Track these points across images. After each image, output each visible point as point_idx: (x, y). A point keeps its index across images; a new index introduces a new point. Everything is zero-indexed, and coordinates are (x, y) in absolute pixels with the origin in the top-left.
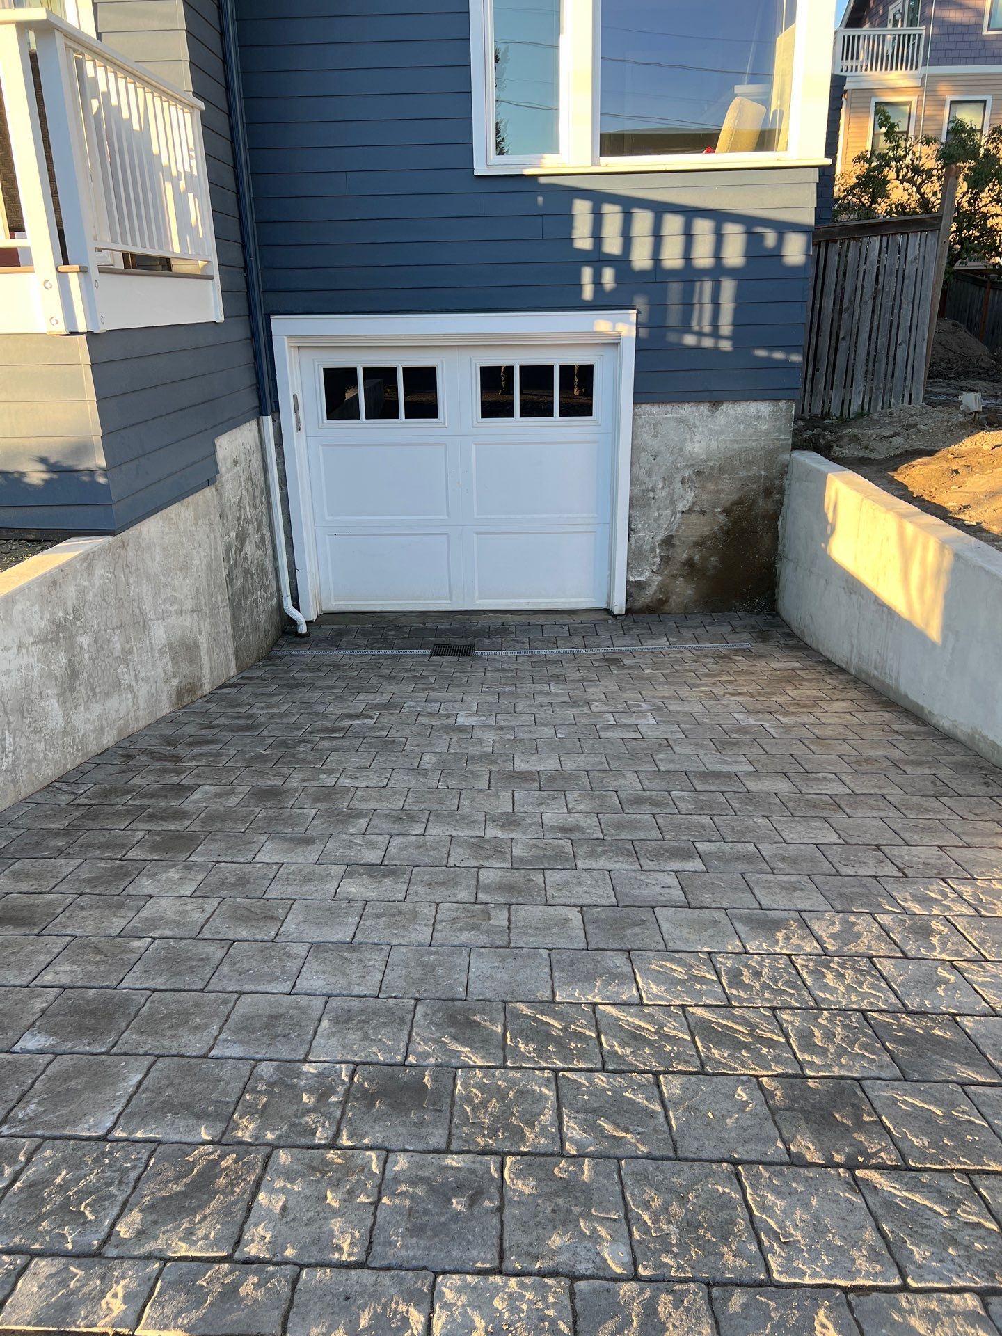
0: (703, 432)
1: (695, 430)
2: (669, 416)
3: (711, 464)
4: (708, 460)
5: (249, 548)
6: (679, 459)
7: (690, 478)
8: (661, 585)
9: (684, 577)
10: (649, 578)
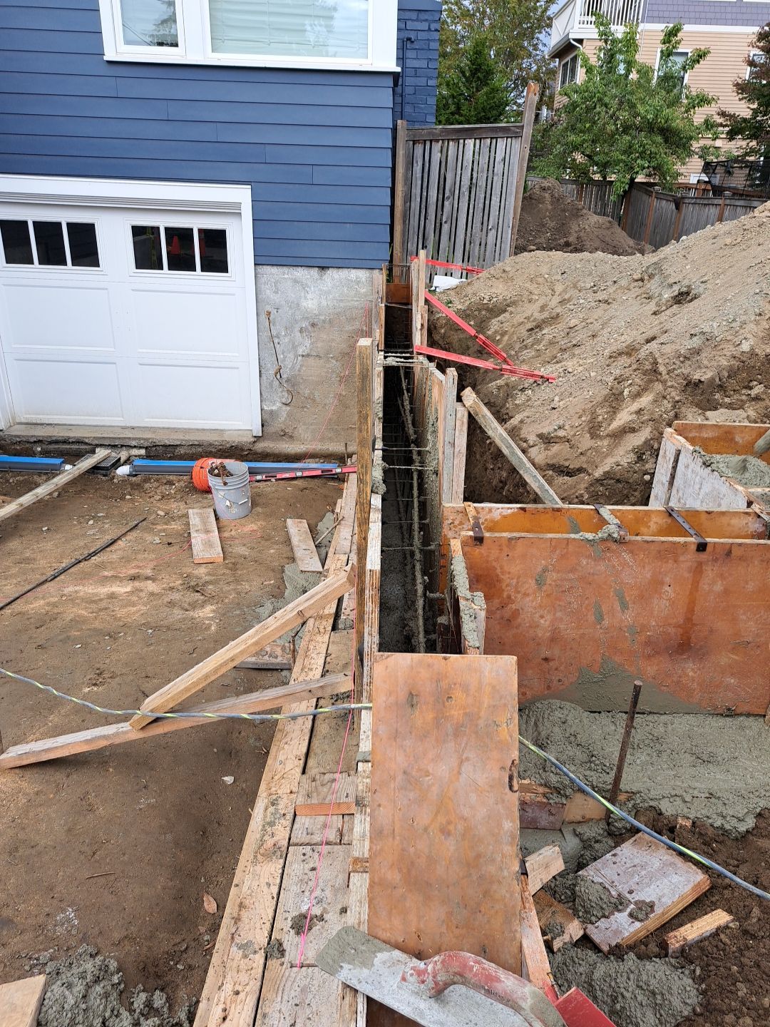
0: (315, 291)
1: (308, 289)
2: (286, 276)
3: (322, 318)
4: (320, 315)
6: (298, 313)
7: (306, 329)
8: (289, 415)
9: (308, 409)
10: (280, 408)
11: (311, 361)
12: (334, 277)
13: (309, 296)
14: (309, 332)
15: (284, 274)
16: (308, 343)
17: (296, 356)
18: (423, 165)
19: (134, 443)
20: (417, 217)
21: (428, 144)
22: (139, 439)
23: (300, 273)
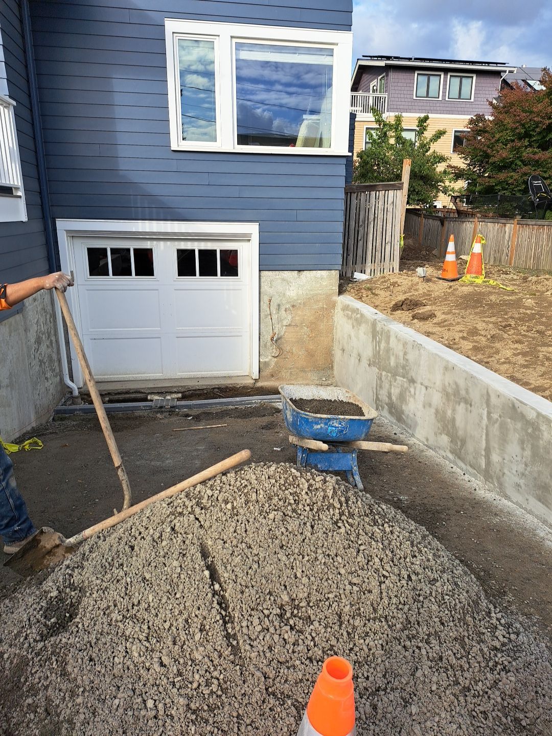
0: (295, 285)
1: (291, 284)
2: (277, 277)
4: (298, 299)
5: (43, 348)
6: (284, 299)
7: (289, 308)
8: (276, 363)
9: (288, 359)
10: (271, 359)
11: (291, 329)
12: (308, 276)
13: (292, 289)
14: (291, 310)
15: (276, 275)
16: (290, 317)
22: (182, 386)
23: (286, 274)
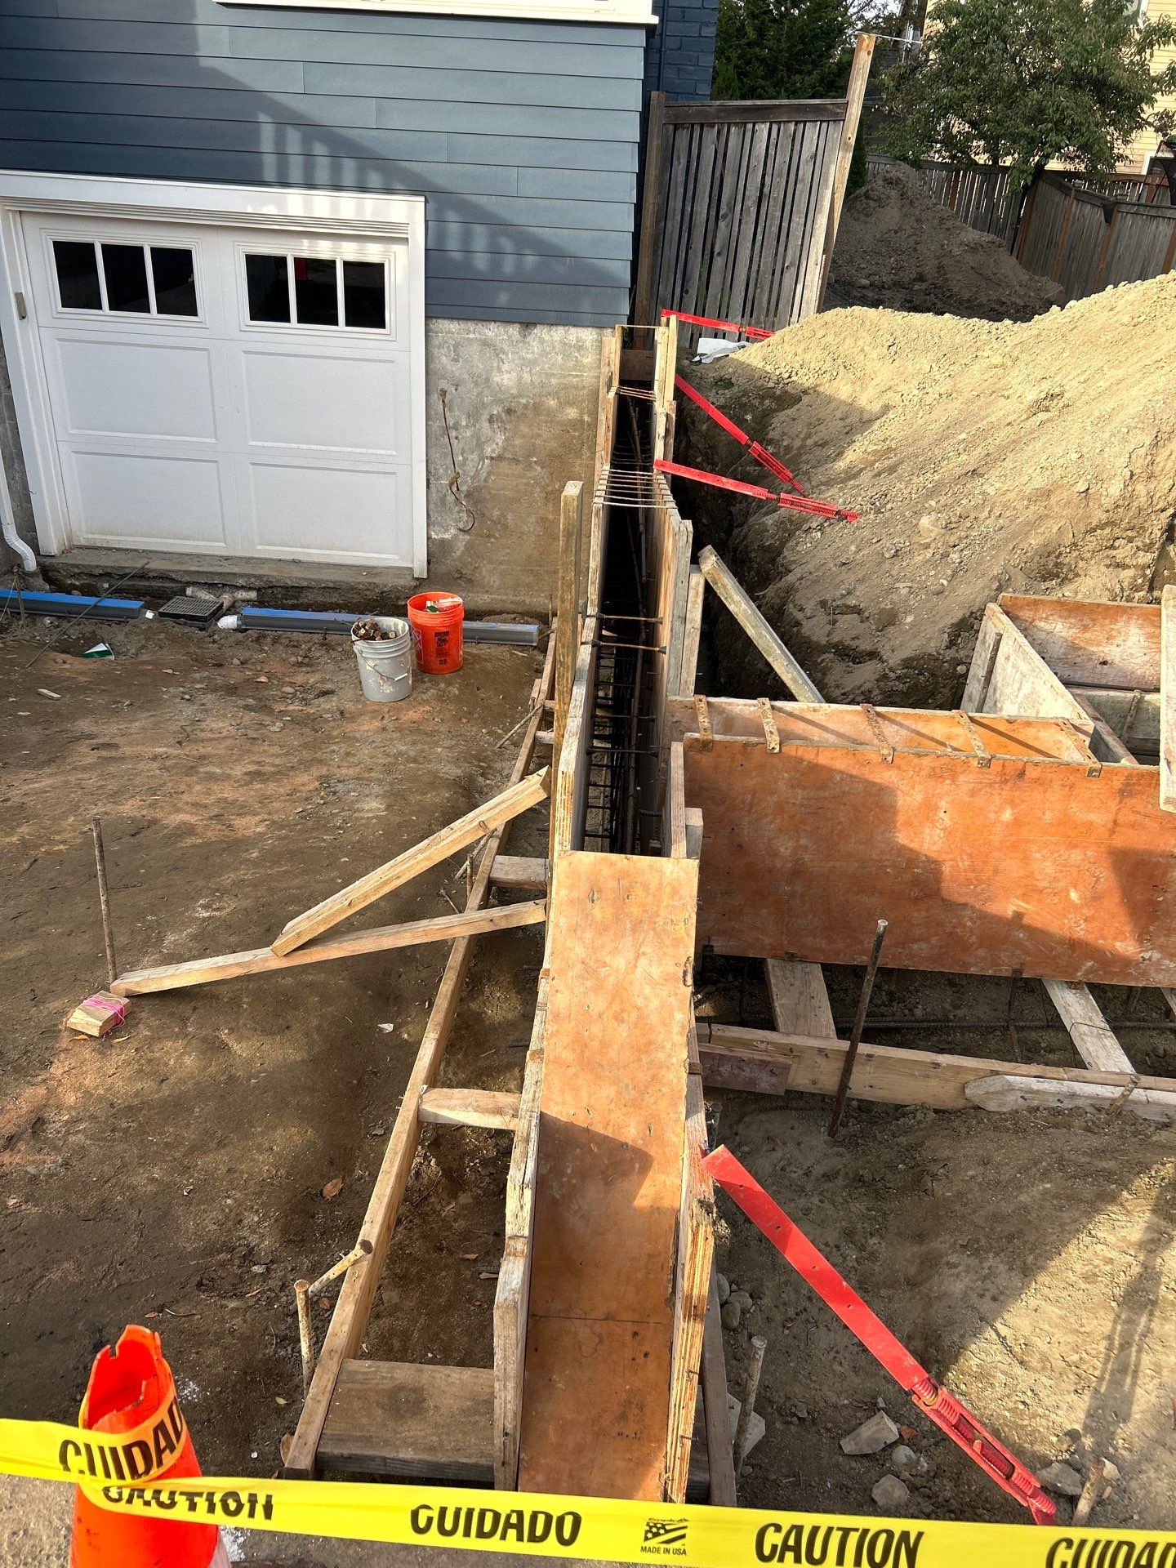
0: (513, 360)
1: (504, 357)
2: (471, 336)
3: (524, 401)
4: (520, 396)
6: (486, 392)
7: (499, 416)
8: (469, 547)
9: (496, 539)
10: (455, 537)
11: (504, 467)
12: (545, 338)
13: (505, 367)
14: (502, 421)
15: (469, 332)
16: (500, 439)
17: (482, 458)
18: (688, 162)
19: (241, 582)
20: (675, 245)
21: (697, 129)
22: (249, 576)
23: (492, 331)
